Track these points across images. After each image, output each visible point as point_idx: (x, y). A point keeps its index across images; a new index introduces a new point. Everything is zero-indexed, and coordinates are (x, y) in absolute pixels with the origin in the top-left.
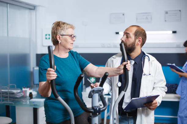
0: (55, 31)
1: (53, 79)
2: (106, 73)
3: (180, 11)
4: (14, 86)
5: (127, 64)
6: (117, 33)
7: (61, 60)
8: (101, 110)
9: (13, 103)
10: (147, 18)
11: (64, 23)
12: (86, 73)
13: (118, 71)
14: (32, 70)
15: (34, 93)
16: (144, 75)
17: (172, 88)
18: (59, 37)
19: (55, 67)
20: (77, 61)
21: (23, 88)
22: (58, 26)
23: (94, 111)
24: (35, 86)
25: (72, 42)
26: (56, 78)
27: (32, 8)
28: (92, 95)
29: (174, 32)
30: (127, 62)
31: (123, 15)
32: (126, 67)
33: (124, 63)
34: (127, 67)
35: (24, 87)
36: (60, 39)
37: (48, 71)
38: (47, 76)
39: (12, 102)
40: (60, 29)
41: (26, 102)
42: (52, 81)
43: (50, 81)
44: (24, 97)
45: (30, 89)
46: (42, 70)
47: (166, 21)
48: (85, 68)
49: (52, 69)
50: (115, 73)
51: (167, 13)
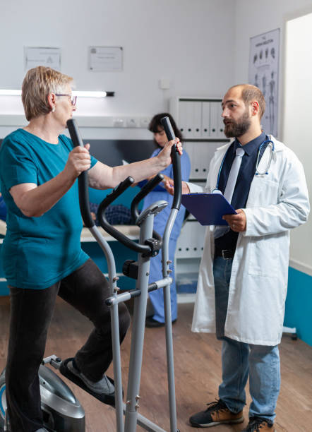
3: (121, 48)
18: (53, 99)
23: (151, 248)
29: (110, 94)
36: (54, 102)
47: (91, 69)
51: (93, 51)
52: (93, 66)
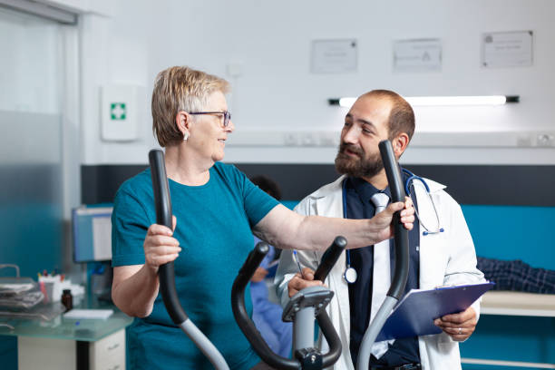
0: (169, 99)
1: (169, 263)
2: (339, 238)
3: (531, 33)
4: (14, 269)
5: (405, 208)
6: (334, 102)
7: (186, 194)
8: (324, 360)
9: (12, 327)
10: (426, 56)
11: (198, 75)
12: (266, 235)
13: (372, 231)
14: (67, 215)
15: (78, 291)
16: (424, 234)
17: (506, 274)
18: (185, 120)
19: (174, 220)
20: (237, 197)
21: (39, 274)
22: (180, 84)
23: (303, 365)
24: (79, 266)
25: (223, 135)
26: (177, 258)
27: (70, 19)
28: (295, 312)
29: (512, 100)
30: (404, 201)
31: (354, 45)
32: (400, 217)
33: (396, 206)
34: (403, 220)
35: (45, 271)
36: (186, 125)
37: (152, 234)
38: (147, 250)
39: (6, 322)
40: (187, 92)
41: (52, 321)
42: (163, 267)
43: (157, 268)
44: (45, 305)
45: (62, 279)
46: (124, 227)
47: (485, 64)
48: (263, 220)
49: (163, 229)
50: (363, 237)
51: (489, 39)
52: (487, 61)
